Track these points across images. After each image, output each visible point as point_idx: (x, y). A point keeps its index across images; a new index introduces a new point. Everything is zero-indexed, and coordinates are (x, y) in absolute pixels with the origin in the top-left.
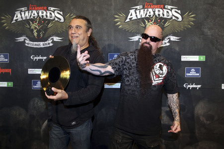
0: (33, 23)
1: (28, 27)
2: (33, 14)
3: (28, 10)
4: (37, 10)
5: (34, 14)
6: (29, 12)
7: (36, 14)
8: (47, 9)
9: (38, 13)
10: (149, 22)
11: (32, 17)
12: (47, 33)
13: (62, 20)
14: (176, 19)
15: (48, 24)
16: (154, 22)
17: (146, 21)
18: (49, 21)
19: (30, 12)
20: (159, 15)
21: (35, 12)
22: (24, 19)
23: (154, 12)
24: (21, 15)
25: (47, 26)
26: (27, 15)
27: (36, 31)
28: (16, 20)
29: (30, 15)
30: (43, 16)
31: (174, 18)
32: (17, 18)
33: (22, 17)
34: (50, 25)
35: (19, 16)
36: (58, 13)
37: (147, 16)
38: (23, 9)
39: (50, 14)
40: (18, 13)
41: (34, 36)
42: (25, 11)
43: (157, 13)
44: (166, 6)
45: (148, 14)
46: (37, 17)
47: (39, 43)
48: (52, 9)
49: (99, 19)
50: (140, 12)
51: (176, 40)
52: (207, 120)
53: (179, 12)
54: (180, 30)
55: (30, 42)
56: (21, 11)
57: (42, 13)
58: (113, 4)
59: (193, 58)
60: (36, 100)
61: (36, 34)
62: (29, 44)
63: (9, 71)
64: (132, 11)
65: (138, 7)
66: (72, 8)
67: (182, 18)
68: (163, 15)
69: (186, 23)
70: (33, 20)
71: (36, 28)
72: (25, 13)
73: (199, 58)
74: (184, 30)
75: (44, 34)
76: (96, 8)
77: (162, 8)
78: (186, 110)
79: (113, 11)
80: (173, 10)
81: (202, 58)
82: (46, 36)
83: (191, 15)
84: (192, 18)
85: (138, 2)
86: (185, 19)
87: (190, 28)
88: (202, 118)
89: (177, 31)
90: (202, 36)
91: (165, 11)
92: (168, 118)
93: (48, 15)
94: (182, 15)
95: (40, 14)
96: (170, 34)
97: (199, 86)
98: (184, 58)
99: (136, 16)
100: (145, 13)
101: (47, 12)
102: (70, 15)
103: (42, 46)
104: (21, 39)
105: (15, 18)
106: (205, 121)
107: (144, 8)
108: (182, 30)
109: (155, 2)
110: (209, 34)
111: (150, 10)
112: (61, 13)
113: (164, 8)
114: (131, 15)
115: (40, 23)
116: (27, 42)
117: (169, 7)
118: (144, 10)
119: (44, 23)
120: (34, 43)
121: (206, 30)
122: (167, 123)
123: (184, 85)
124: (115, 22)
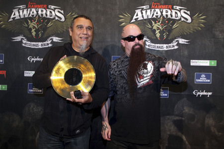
0: (32, 22)
1: (26, 26)
2: (31, 13)
3: (27, 8)
4: (36, 8)
5: (33, 13)
6: (27, 10)
7: (35, 12)
8: (48, 8)
9: (37, 12)
10: (156, 23)
11: (30, 16)
12: (46, 32)
13: (63, 19)
14: (185, 20)
15: (47, 23)
16: (162, 23)
17: (153, 22)
18: (49, 20)
19: (29, 10)
20: (167, 15)
21: (34, 10)
22: (22, 17)
23: (162, 12)
24: (19, 13)
25: (46, 26)
26: (25, 13)
27: (35, 31)
28: (13, 18)
29: (28, 13)
30: (42, 15)
31: (183, 19)
32: (14, 16)
33: (20, 15)
34: (49, 25)
35: (17, 14)
36: (59, 12)
37: (154, 16)
38: (21, 6)
39: (51, 12)
40: (16, 11)
41: (33, 36)
42: (23, 9)
43: (164, 13)
44: (174, 7)
45: (155, 14)
46: (36, 16)
47: (37, 43)
48: (53, 7)
49: (102, 19)
50: (146, 12)
51: (185, 43)
52: (219, 132)
53: (189, 13)
54: (190, 33)
55: (28, 42)
56: (20, 9)
57: (42, 11)
58: (118, 3)
59: (203, 62)
60: (32, 105)
61: (34, 34)
62: (27, 43)
63: (4, 73)
64: (138, 12)
65: (144, 7)
66: (74, 6)
67: (192, 20)
68: (172, 16)
69: (196, 25)
70: (32, 19)
71: (34, 27)
72: (23, 12)
73: (210, 63)
74: (194, 32)
75: (43, 34)
76: (99, 8)
77: (170, 9)
78: (196, 120)
79: (118, 11)
80: (182, 11)
81: (214, 63)
82: (45, 36)
83: (201, 16)
84: (202, 19)
85: (145, 2)
86: (194, 21)
87: (200, 30)
88: (213, 129)
89: (186, 34)
90: (213, 40)
91: (174, 12)
92: (175, 128)
93: (48, 13)
94: (191, 16)
95: (40, 12)
96: (178, 37)
97: (210, 94)
98: (194, 63)
99: (143, 16)
100: (152, 14)
101: (46, 11)
102: (72, 14)
103: (40, 47)
104: (18, 39)
105: (12, 16)
106: (217, 133)
107: (150, 8)
108: (191, 32)
109: (163, 2)
110: (220, 37)
111: (157, 10)
112: (62, 12)
113: (173, 8)
114: (137, 15)
115: (39, 22)
116: (24, 42)
117: (178, 8)
118: (151, 11)
119: (43, 22)
120: (32, 43)
121: (217, 33)
122: (174, 133)
123: (194, 92)
124: (119, 22)
